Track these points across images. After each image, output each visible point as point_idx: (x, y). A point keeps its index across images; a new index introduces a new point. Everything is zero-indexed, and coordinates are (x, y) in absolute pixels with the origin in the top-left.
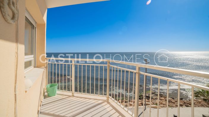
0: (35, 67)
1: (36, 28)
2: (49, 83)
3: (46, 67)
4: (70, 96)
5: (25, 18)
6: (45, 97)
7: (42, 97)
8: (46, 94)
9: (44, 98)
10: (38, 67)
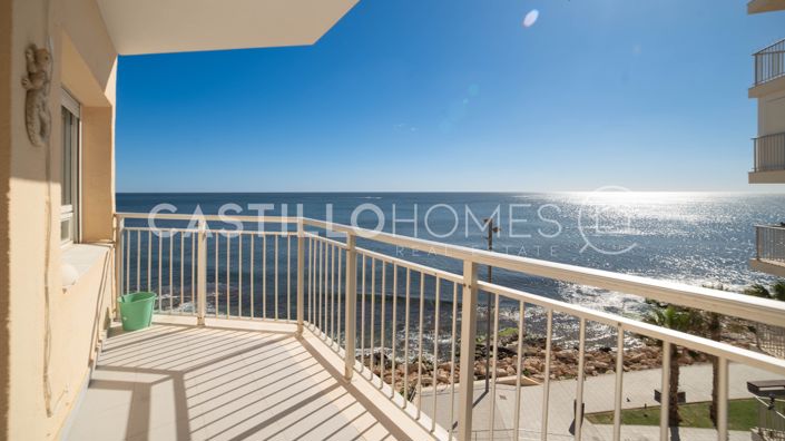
0: (77, 242)
1: (78, 120)
2: (125, 292)
3: (116, 243)
4: (191, 327)
5: (60, 109)
6: (111, 333)
7: (103, 334)
8: (114, 325)
9: (109, 336)
10: (90, 243)
